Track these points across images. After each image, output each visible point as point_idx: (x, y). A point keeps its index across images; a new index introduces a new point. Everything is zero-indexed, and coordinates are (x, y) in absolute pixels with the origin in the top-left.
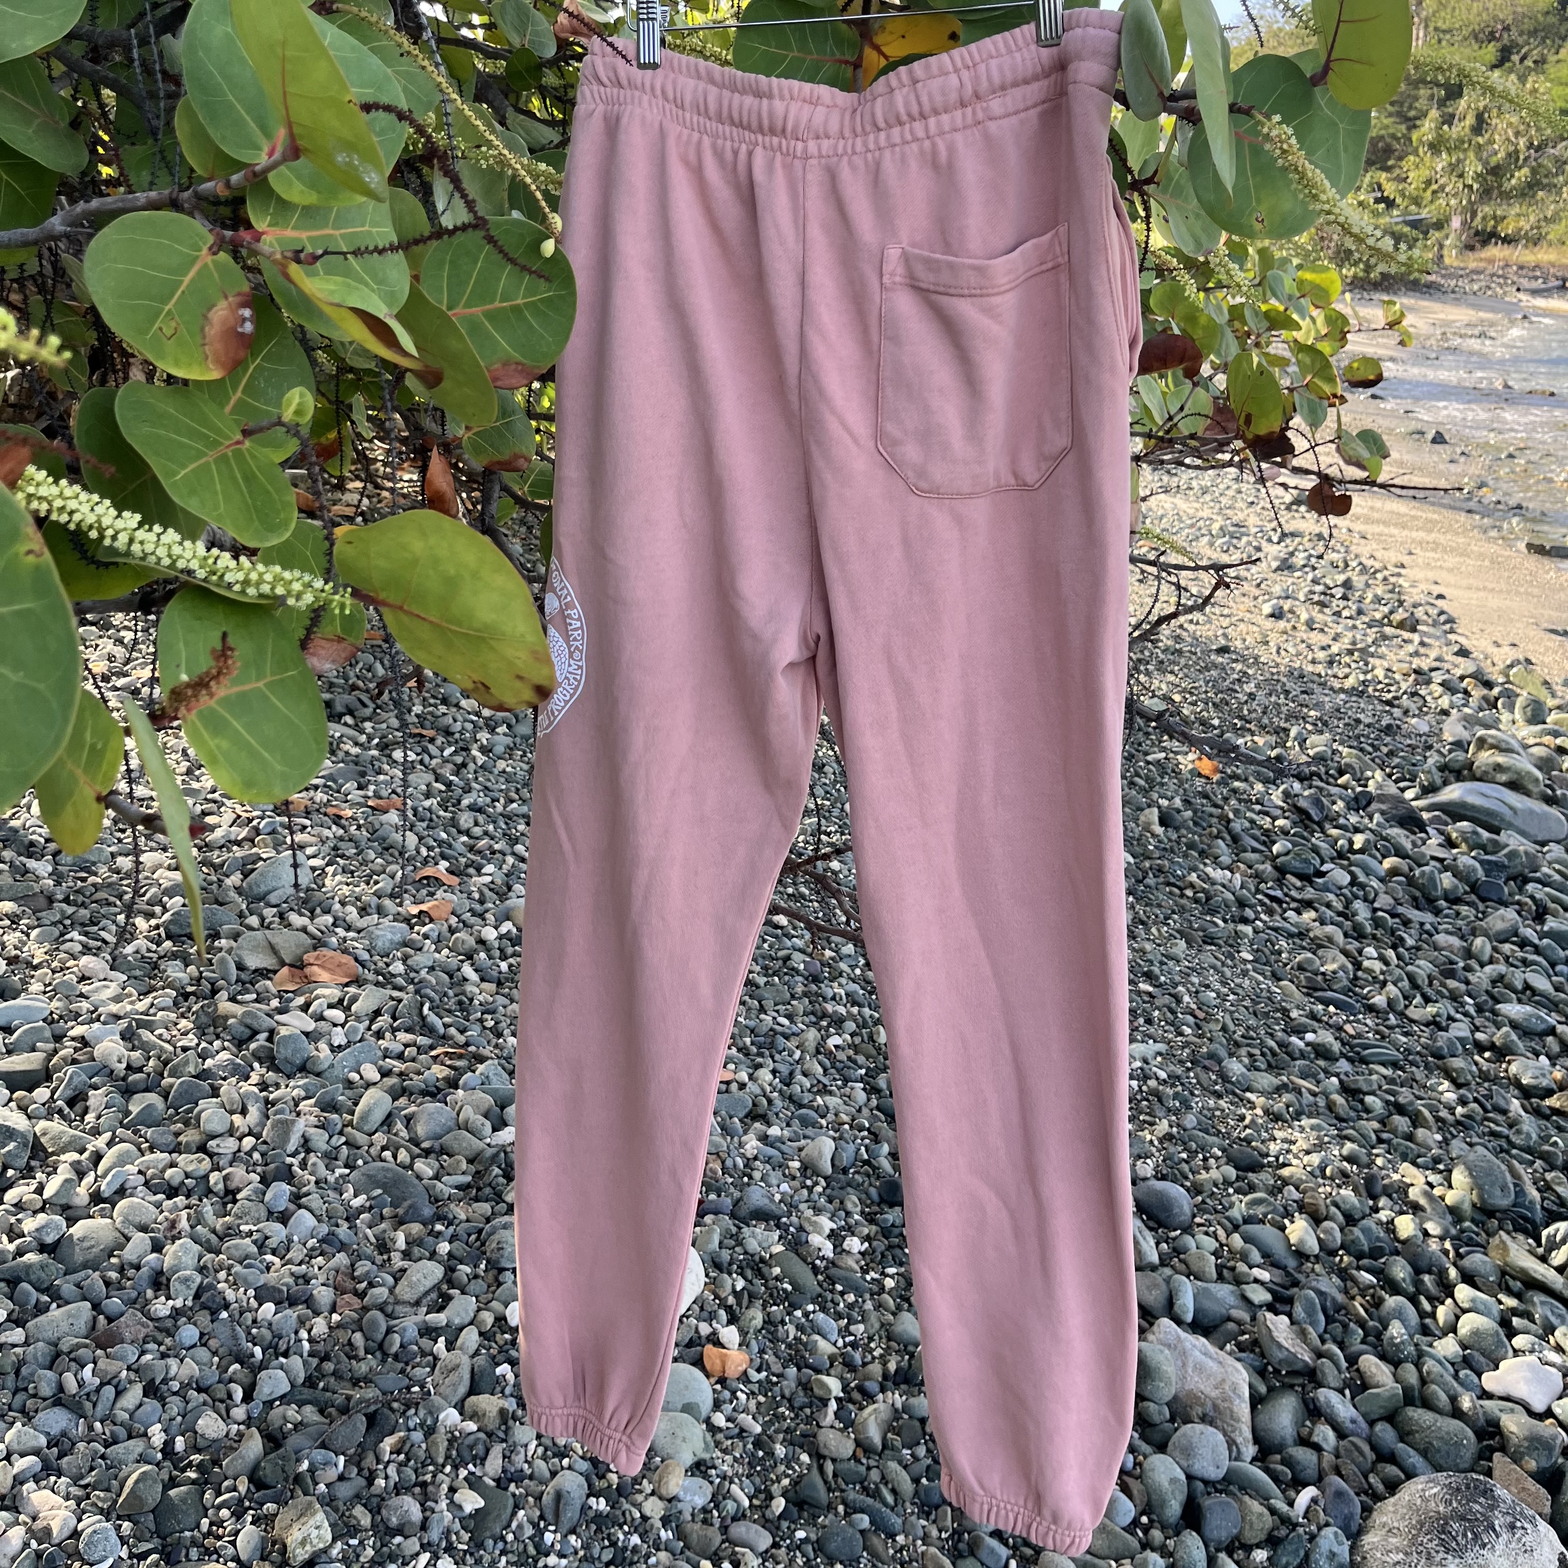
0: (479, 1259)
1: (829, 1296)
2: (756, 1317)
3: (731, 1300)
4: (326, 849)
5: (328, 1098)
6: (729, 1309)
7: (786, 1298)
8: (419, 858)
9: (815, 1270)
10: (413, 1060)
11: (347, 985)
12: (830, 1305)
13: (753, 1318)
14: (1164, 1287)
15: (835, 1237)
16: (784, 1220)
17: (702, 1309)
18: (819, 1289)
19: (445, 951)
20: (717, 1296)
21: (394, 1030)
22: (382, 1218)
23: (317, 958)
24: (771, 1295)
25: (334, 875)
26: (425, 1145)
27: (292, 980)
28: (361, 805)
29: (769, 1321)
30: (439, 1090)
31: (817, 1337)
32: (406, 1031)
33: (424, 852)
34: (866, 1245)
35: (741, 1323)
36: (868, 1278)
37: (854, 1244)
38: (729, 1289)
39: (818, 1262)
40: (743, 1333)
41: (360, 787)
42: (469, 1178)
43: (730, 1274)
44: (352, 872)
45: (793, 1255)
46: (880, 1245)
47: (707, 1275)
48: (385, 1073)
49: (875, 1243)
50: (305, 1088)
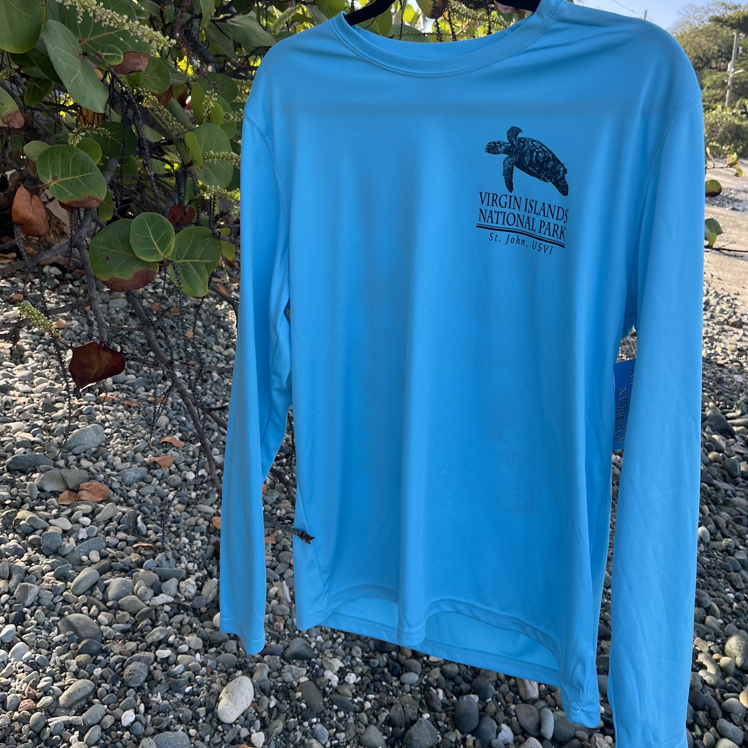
0: (117, 680)
1: (328, 712)
2: (279, 726)
3: (265, 714)
4: (118, 423)
5: (61, 572)
6: (263, 720)
7: (301, 713)
8: (166, 431)
9: (325, 694)
10: (122, 550)
11: (101, 502)
12: (327, 718)
13: (277, 726)
14: (536, 715)
15: (342, 673)
16: (313, 660)
17: (246, 719)
18: (323, 707)
19: (164, 485)
20: (257, 711)
21: (117, 531)
22: (69, 649)
23: (88, 486)
24: (292, 711)
25: (116, 439)
26: (109, 604)
27: (69, 498)
28: (144, 400)
29: (286, 729)
30: (131, 568)
31: (314, 741)
32: (125, 531)
33: (169, 428)
34: (360, 678)
35: (269, 729)
36: (356, 700)
37: (352, 678)
38: (265, 706)
39: (327, 689)
40: (268, 736)
41: (147, 390)
42: (129, 626)
43: (269, 696)
44: (127, 437)
45: (312, 684)
46: (367, 680)
47: (255, 696)
48: (103, 557)
49: (364, 678)
50: (52, 565)
